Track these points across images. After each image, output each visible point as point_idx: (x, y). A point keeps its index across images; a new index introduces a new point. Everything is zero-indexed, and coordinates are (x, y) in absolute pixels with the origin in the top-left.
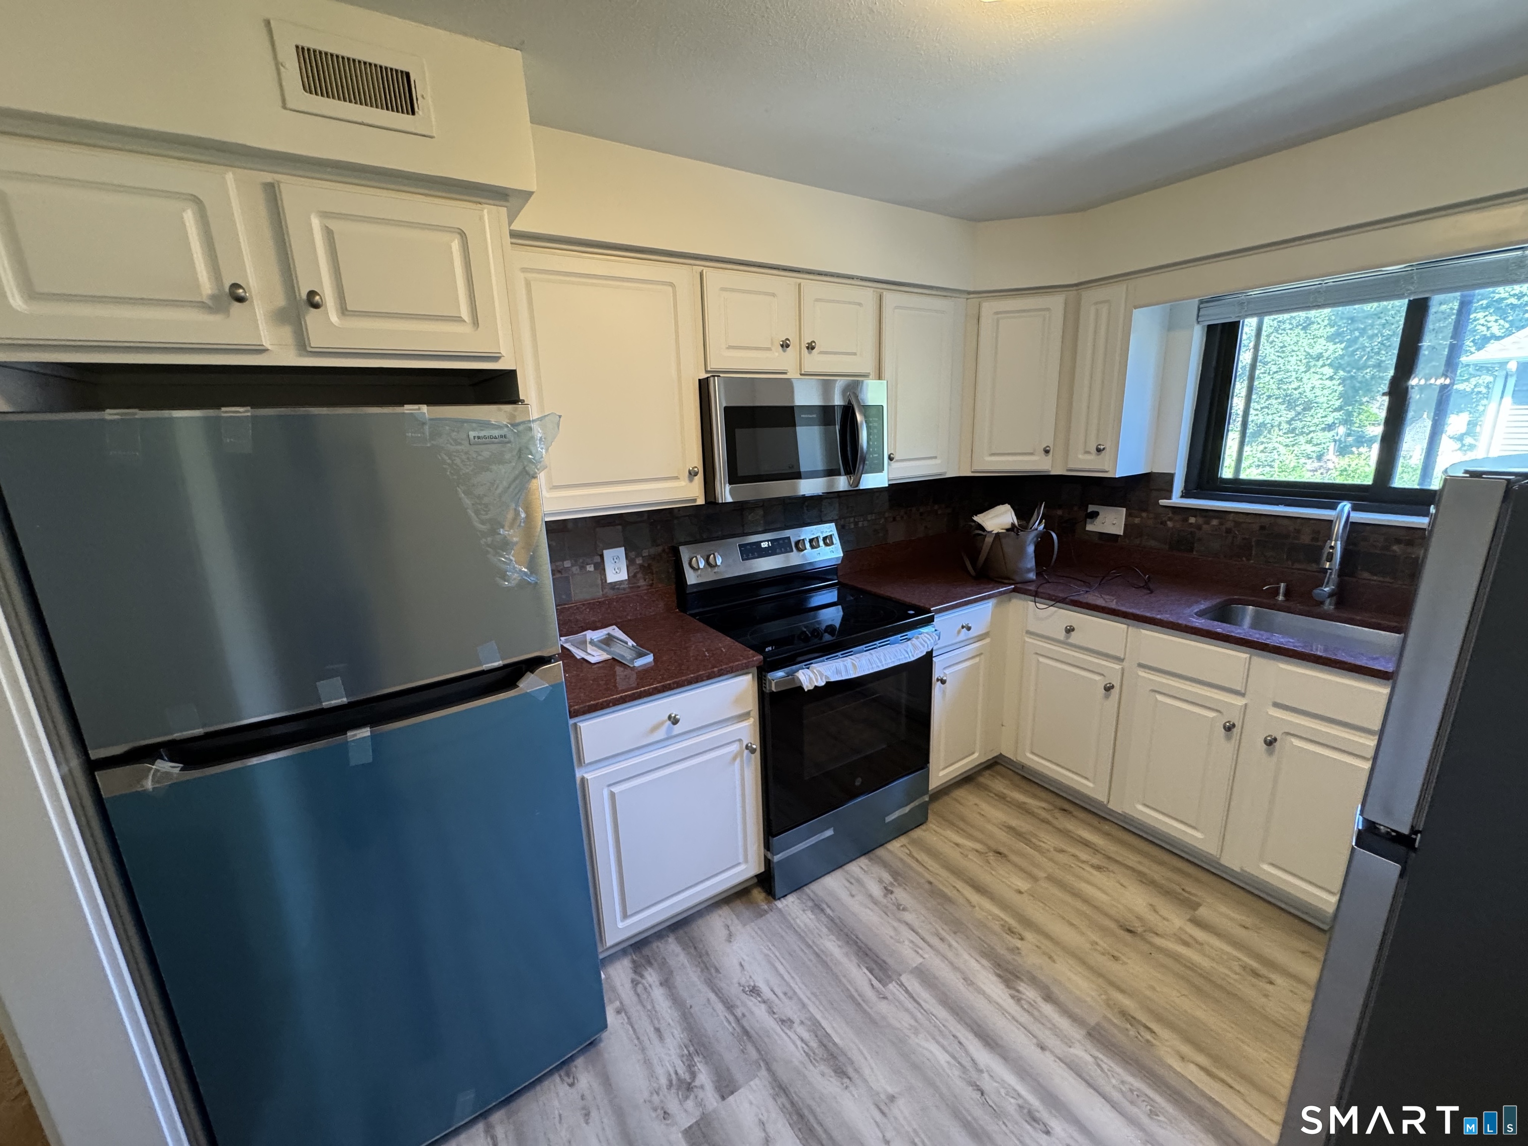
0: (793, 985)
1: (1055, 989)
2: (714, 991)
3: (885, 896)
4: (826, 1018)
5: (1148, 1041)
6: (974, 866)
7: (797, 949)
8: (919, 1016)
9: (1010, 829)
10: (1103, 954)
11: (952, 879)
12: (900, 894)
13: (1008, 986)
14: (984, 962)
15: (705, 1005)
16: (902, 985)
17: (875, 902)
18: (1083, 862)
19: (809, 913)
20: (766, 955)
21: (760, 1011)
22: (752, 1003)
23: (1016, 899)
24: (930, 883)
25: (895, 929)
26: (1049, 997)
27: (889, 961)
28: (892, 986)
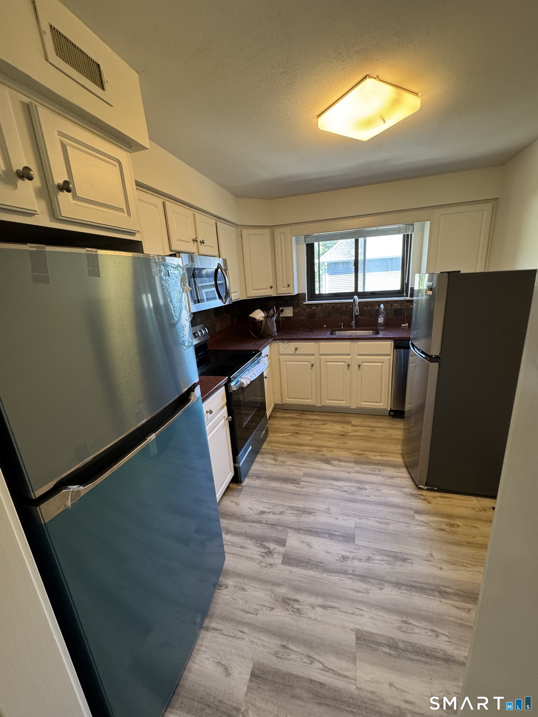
0: (273, 502)
1: (340, 458)
2: (249, 522)
3: (276, 461)
4: (292, 504)
5: (367, 457)
6: (293, 440)
7: (264, 492)
8: (315, 485)
9: (293, 425)
10: (342, 444)
11: (291, 447)
12: (280, 459)
13: (330, 464)
14: (319, 462)
15: (250, 528)
16: (304, 481)
17: (275, 465)
18: (319, 424)
19: (257, 480)
20: (256, 500)
21: (271, 516)
22: (265, 516)
23: (311, 442)
24: (286, 451)
25: (288, 469)
26: (340, 461)
27: (295, 477)
28: (302, 483)
